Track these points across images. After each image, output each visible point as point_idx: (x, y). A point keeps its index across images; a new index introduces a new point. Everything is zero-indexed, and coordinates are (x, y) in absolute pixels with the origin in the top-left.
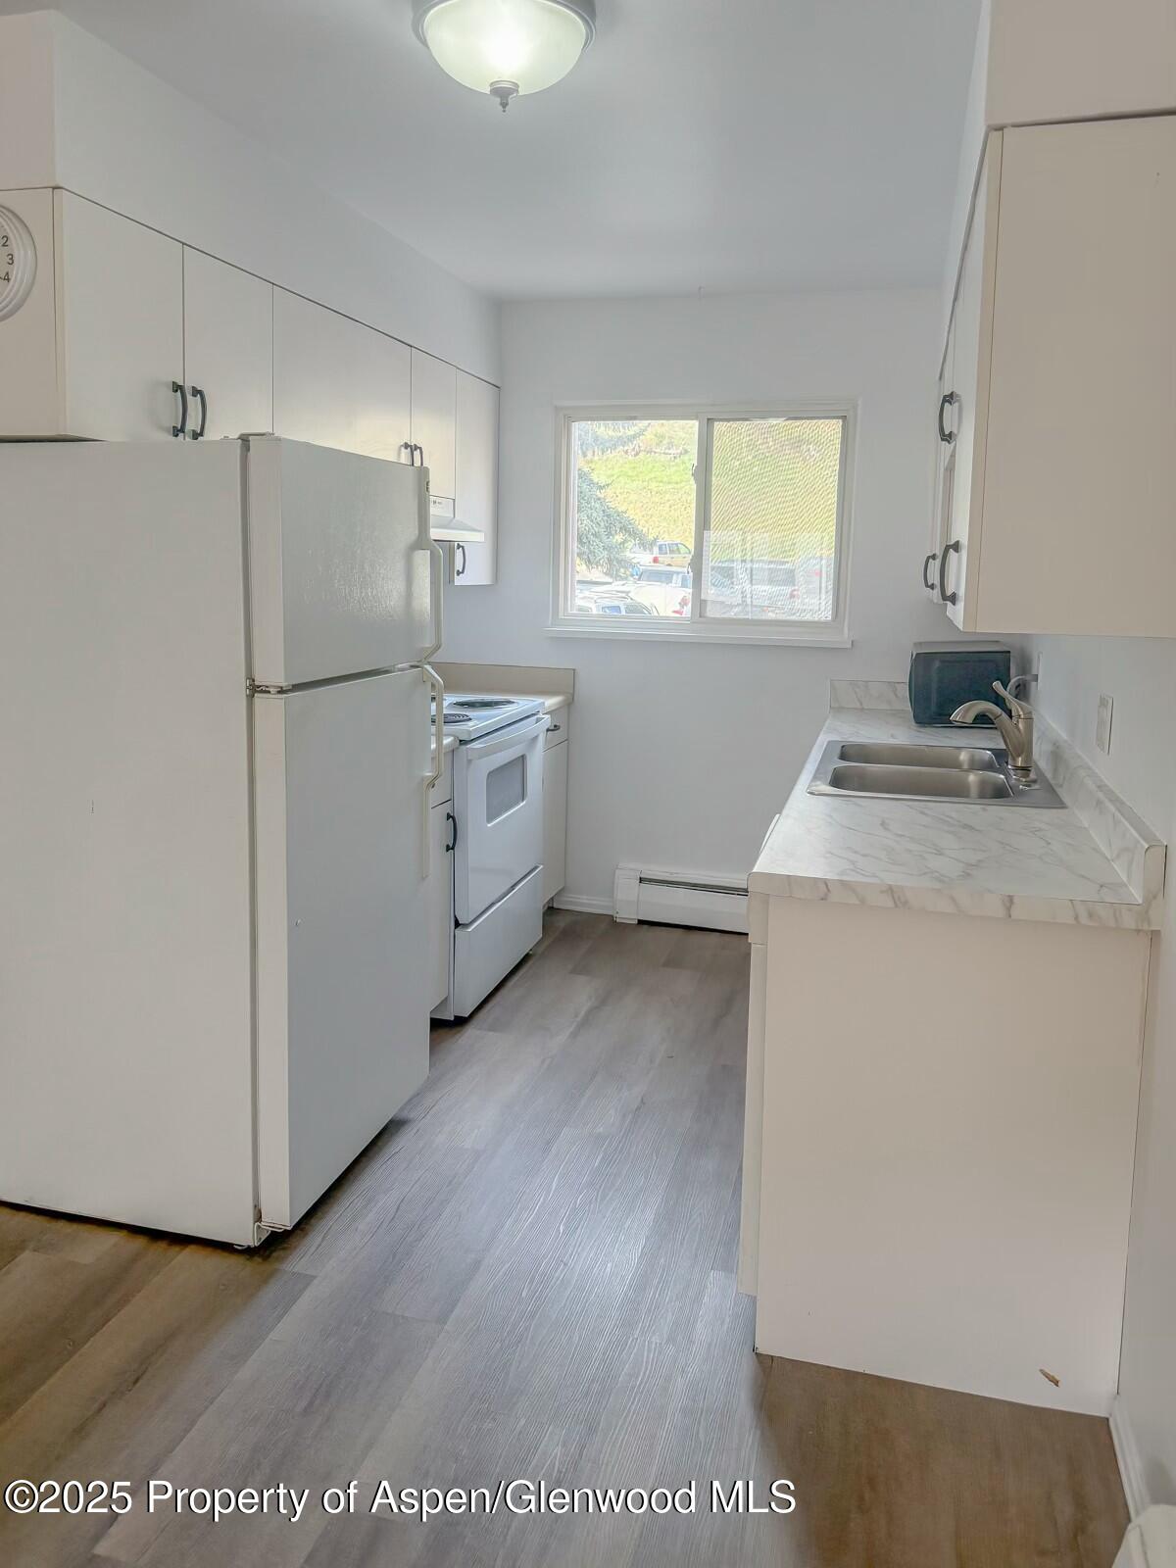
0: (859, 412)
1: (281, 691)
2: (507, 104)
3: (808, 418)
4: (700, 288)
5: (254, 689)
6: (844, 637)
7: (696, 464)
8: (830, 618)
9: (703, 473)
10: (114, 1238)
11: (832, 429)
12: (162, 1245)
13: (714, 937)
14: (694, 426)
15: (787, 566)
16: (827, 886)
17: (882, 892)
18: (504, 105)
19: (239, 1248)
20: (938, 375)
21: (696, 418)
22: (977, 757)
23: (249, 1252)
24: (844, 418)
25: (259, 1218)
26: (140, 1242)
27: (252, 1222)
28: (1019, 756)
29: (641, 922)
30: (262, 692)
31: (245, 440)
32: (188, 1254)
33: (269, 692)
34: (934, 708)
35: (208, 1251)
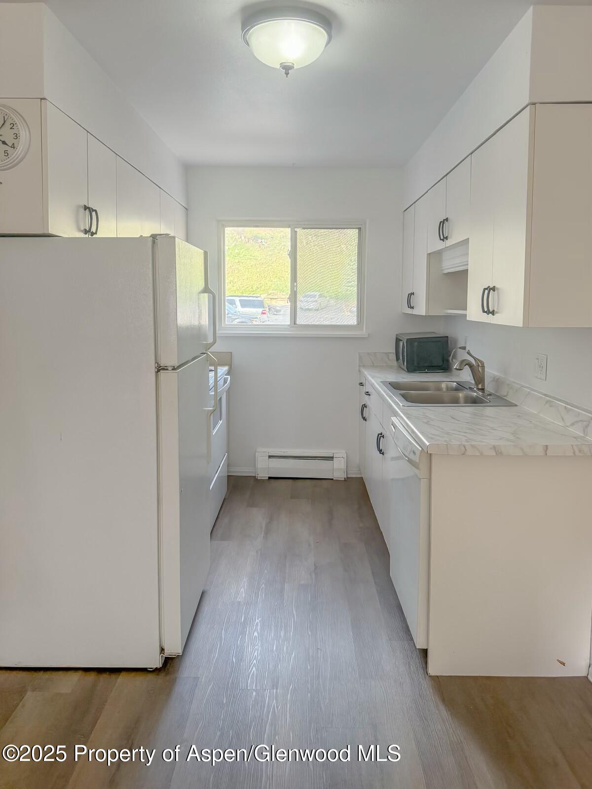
0: (367, 226)
1: (174, 369)
2: (288, 73)
3: (342, 228)
4: (293, 164)
5: (159, 369)
6: (364, 332)
7: (290, 249)
8: (356, 323)
9: (293, 254)
10: (75, 677)
11: (353, 233)
12: (105, 676)
13: (308, 482)
14: (288, 230)
15: (259, 299)
16: (465, 448)
17: (491, 448)
18: (287, 74)
19: (151, 670)
20: (405, 209)
21: (289, 227)
22: (449, 386)
23: (156, 671)
24: (360, 229)
25: (162, 650)
26: (92, 676)
27: (159, 654)
28: (479, 384)
29: (270, 478)
30: (164, 369)
31: (154, 237)
32: (122, 678)
33: (167, 369)
34: (416, 364)
35: (133, 674)
